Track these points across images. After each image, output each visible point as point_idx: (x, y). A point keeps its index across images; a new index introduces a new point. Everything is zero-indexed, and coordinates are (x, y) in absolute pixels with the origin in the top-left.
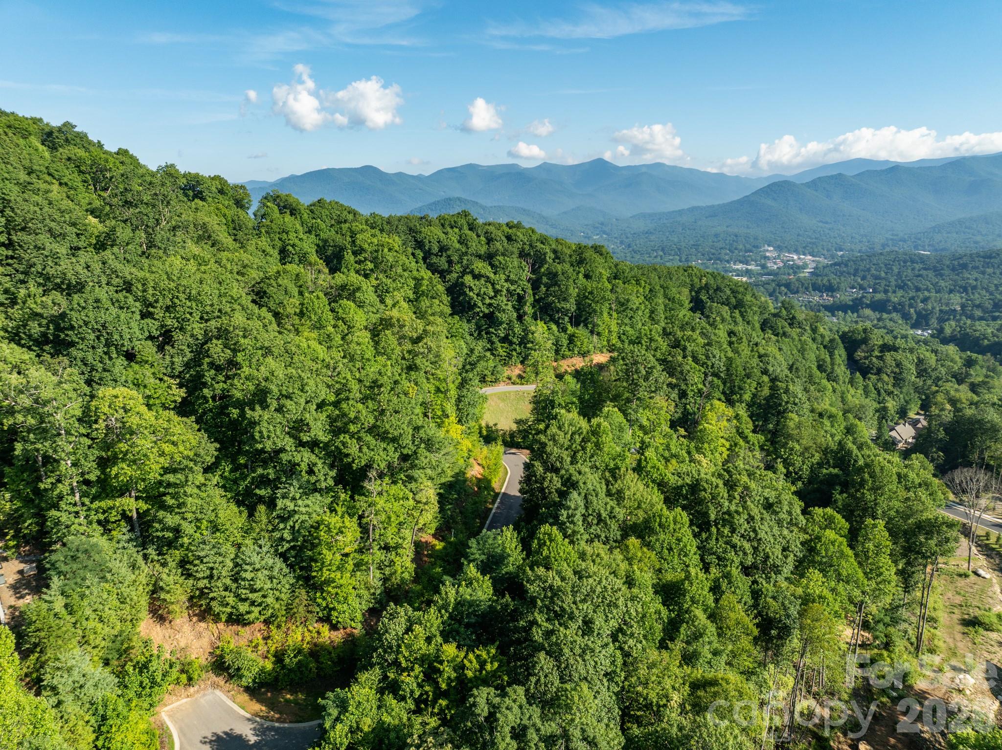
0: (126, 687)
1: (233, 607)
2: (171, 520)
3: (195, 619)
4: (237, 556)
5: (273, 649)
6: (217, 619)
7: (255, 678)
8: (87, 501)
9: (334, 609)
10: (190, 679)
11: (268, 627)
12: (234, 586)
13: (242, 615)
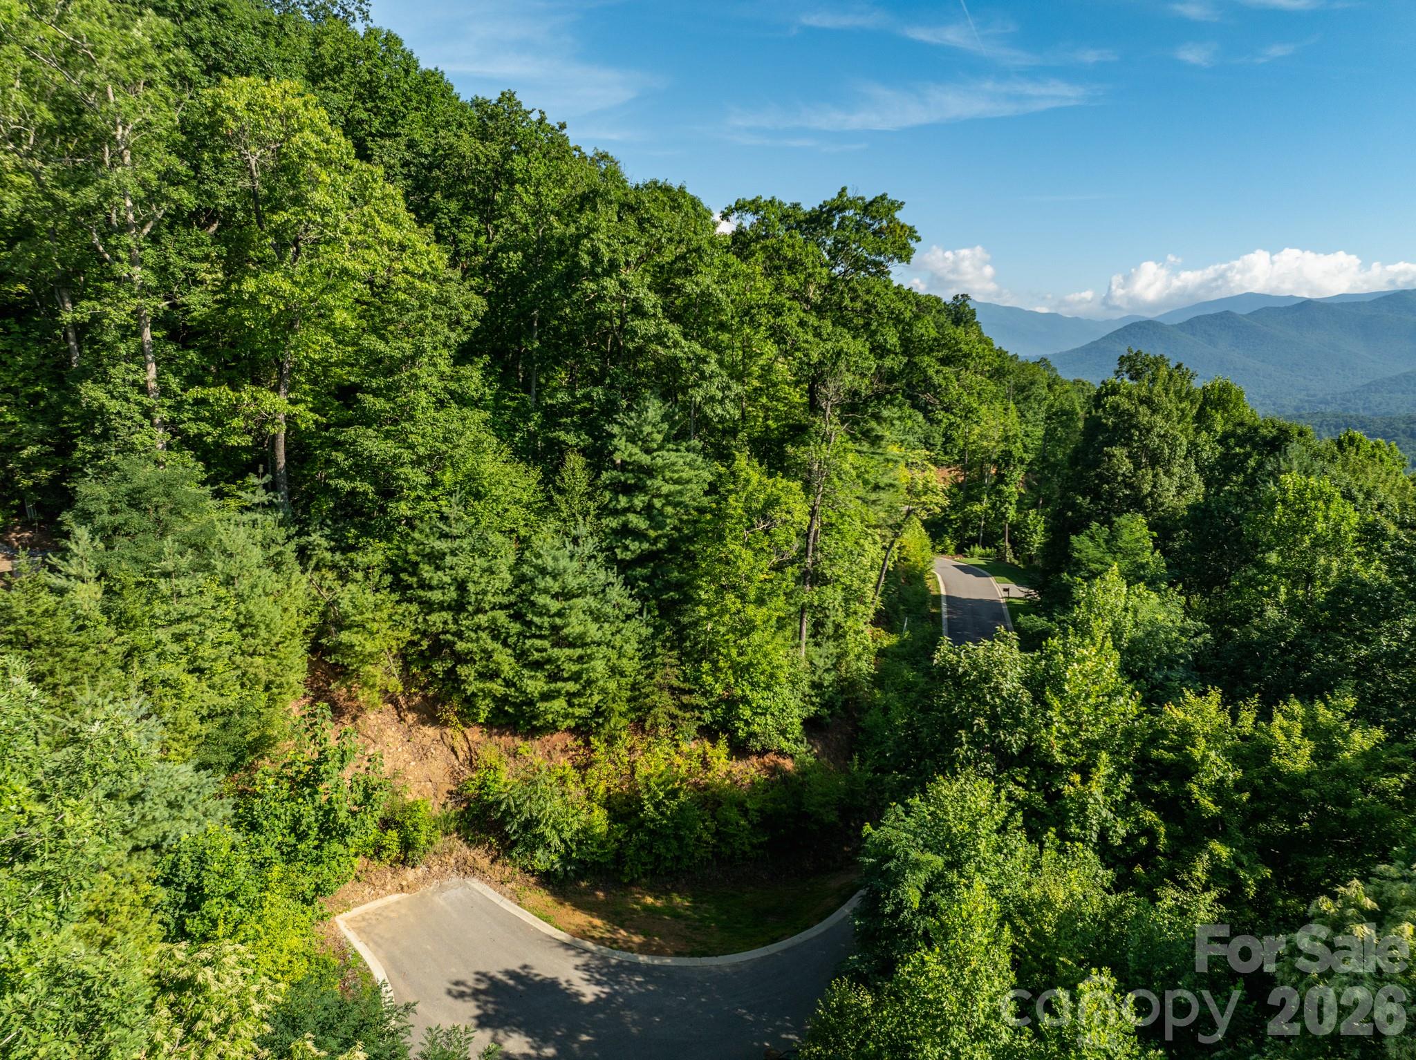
0: (254, 827)
1: (508, 683)
2: (374, 444)
3: (411, 717)
4: (520, 561)
5: (601, 789)
6: (467, 716)
7: (569, 851)
8: (174, 383)
9: (745, 700)
10: (407, 845)
11: (588, 743)
12: (515, 627)
13: (531, 703)
